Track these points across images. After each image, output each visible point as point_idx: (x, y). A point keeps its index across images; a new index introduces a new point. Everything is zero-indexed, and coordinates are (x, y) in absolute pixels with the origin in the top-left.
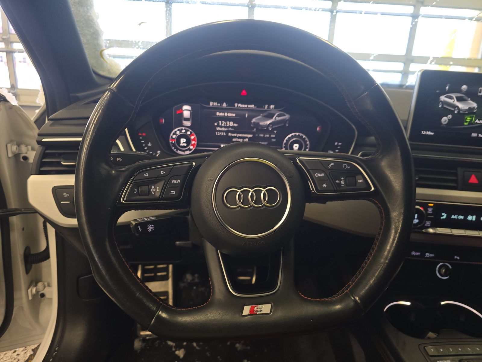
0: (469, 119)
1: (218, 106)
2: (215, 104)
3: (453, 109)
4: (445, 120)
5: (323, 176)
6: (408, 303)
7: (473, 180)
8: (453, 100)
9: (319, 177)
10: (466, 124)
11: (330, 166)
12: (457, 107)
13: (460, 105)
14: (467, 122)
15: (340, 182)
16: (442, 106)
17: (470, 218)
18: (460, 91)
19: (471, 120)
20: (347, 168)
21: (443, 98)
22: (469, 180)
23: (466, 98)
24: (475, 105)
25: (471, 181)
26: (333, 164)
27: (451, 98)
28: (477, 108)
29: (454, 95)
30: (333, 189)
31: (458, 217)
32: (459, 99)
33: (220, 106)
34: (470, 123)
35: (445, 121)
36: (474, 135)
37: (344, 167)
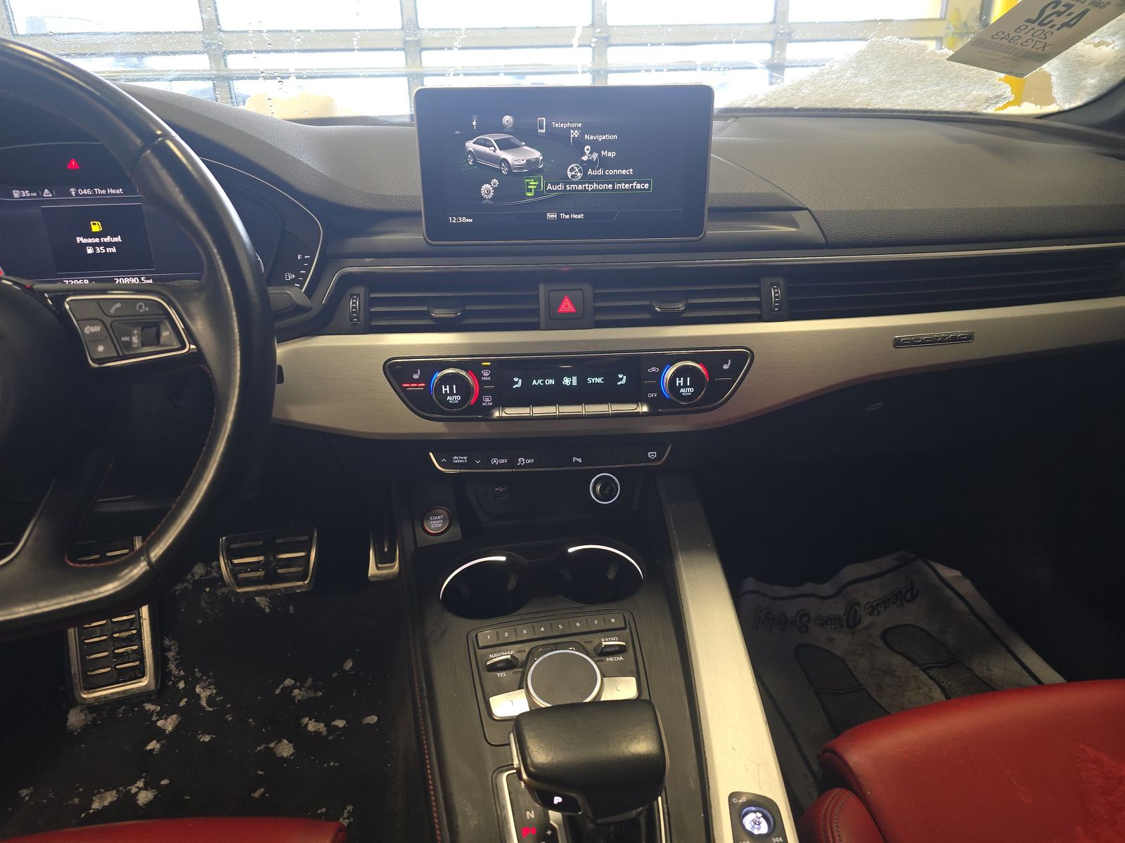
0: (533, 184)
1: (34, 197)
2: (26, 193)
3: (497, 167)
4: (487, 189)
5: (99, 330)
6: (503, 559)
7: (567, 307)
8: (493, 148)
9: (91, 333)
10: (529, 194)
11: (112, 311)
12: (505, 160)
13: (509, 156)
14: (530, 190)
15: (131, 339)
16: (475, 162)
17: (566, 381)
18: (501, 129)
19: (538, 187)
20: (145, 310)
21: (470, 145)
22: (559, 306)
23: (516, 141)
24: (537, 154)
25: (563, 309)
26: (118, 305)
27: (486, 144)
28: (542, 160)
29: (492, 138)
30: (115, 354)
31: (543, 382)
32: (504, 145)
33: (37, 197)
34: (538, 192)
35: (489, 192)
36: (551, 216)
37: (138, 309)
